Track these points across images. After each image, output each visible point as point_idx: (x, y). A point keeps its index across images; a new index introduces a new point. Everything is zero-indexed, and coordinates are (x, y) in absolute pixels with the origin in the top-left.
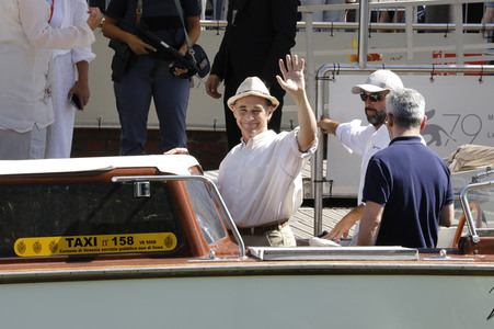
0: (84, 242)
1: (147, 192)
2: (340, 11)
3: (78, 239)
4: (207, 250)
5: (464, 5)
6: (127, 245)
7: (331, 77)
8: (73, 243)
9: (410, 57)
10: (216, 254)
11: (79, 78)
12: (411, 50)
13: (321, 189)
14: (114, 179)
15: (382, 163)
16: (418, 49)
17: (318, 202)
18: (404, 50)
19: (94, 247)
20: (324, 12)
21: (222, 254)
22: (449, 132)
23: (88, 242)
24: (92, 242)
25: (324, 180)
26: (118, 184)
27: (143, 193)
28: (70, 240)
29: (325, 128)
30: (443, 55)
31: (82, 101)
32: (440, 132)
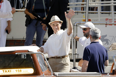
0: (7, 71)
1: (25, 57)
2: (80, 7)
3: (6, 70)
4: (42, 73)
5: (114, 6)
6: (19, 72)
7: (78, 25)
8: (4, 71)
9: (99, 20)
10: (45, 74)
11: (8, 25)
12: (99, 18)
13: (75, 57)
14: (16, 54)
15: (88, 49)
16: (101, 18)
17: (74, 60)
18: (98, 18)
19: (10, 73)
20: (76, 8)
21: (46, 74)
22: (111, 41)
23: (9, 71)
24: (10, 71)
25: (76, 54)
26: (17, 55)
27: (24, 57)
28: (3, 71)
29: (76, 39)
30: (108, 20)
31: (9, 32)
32: (108, 41)
